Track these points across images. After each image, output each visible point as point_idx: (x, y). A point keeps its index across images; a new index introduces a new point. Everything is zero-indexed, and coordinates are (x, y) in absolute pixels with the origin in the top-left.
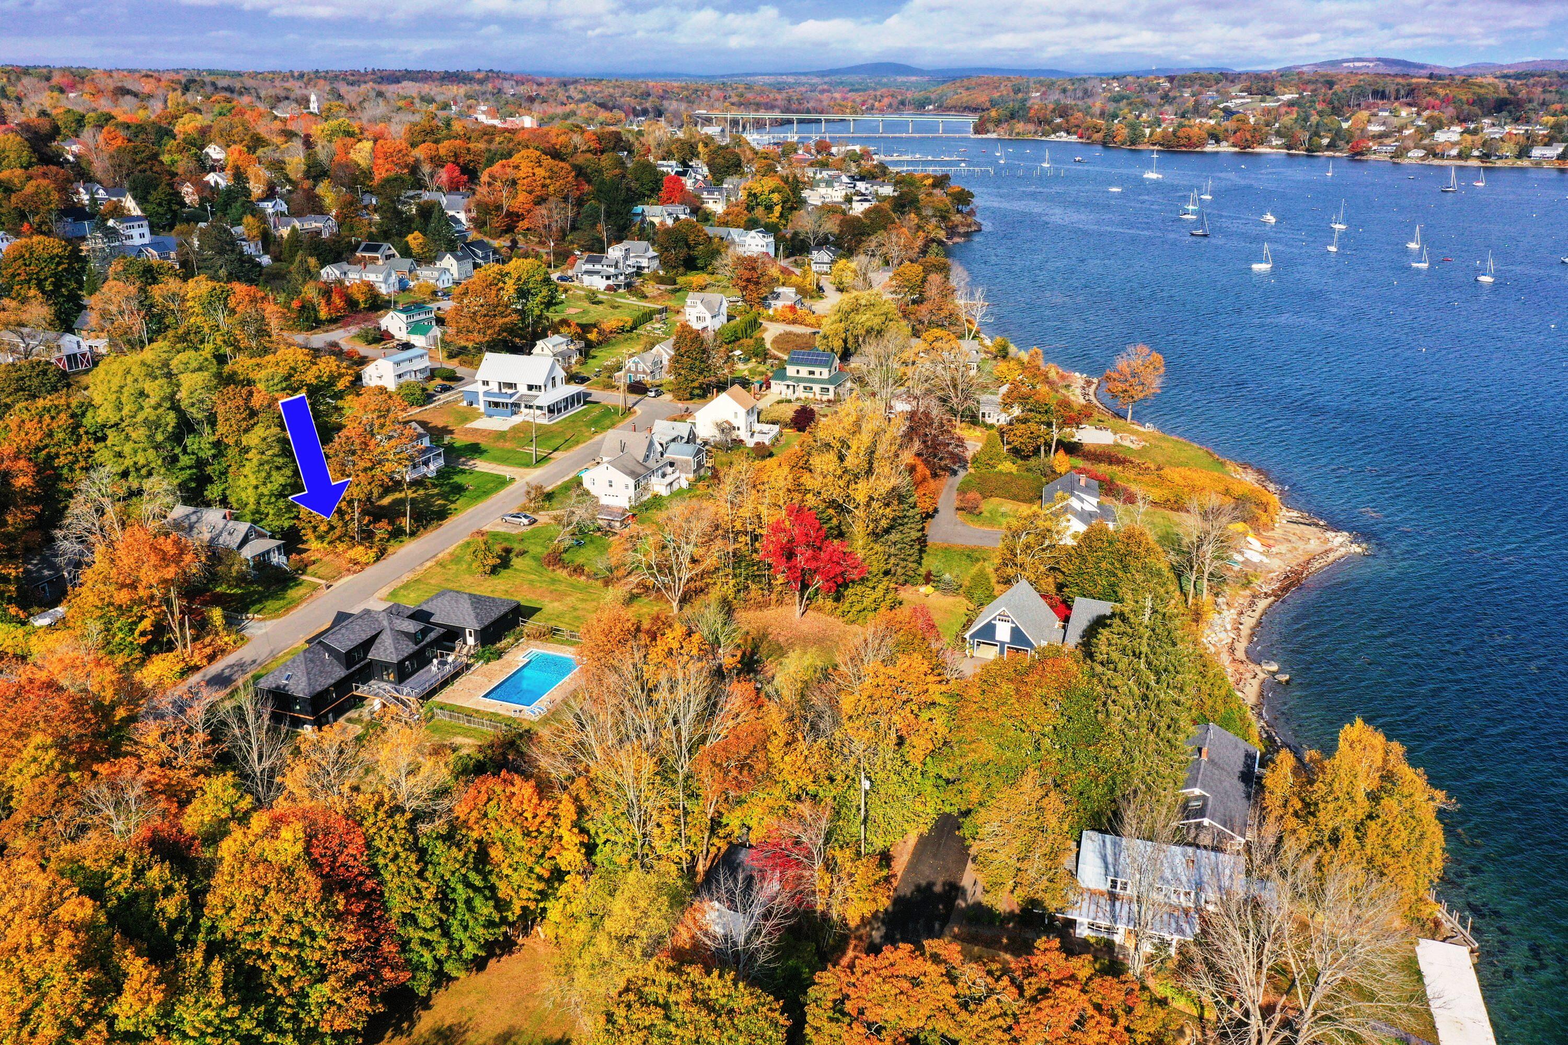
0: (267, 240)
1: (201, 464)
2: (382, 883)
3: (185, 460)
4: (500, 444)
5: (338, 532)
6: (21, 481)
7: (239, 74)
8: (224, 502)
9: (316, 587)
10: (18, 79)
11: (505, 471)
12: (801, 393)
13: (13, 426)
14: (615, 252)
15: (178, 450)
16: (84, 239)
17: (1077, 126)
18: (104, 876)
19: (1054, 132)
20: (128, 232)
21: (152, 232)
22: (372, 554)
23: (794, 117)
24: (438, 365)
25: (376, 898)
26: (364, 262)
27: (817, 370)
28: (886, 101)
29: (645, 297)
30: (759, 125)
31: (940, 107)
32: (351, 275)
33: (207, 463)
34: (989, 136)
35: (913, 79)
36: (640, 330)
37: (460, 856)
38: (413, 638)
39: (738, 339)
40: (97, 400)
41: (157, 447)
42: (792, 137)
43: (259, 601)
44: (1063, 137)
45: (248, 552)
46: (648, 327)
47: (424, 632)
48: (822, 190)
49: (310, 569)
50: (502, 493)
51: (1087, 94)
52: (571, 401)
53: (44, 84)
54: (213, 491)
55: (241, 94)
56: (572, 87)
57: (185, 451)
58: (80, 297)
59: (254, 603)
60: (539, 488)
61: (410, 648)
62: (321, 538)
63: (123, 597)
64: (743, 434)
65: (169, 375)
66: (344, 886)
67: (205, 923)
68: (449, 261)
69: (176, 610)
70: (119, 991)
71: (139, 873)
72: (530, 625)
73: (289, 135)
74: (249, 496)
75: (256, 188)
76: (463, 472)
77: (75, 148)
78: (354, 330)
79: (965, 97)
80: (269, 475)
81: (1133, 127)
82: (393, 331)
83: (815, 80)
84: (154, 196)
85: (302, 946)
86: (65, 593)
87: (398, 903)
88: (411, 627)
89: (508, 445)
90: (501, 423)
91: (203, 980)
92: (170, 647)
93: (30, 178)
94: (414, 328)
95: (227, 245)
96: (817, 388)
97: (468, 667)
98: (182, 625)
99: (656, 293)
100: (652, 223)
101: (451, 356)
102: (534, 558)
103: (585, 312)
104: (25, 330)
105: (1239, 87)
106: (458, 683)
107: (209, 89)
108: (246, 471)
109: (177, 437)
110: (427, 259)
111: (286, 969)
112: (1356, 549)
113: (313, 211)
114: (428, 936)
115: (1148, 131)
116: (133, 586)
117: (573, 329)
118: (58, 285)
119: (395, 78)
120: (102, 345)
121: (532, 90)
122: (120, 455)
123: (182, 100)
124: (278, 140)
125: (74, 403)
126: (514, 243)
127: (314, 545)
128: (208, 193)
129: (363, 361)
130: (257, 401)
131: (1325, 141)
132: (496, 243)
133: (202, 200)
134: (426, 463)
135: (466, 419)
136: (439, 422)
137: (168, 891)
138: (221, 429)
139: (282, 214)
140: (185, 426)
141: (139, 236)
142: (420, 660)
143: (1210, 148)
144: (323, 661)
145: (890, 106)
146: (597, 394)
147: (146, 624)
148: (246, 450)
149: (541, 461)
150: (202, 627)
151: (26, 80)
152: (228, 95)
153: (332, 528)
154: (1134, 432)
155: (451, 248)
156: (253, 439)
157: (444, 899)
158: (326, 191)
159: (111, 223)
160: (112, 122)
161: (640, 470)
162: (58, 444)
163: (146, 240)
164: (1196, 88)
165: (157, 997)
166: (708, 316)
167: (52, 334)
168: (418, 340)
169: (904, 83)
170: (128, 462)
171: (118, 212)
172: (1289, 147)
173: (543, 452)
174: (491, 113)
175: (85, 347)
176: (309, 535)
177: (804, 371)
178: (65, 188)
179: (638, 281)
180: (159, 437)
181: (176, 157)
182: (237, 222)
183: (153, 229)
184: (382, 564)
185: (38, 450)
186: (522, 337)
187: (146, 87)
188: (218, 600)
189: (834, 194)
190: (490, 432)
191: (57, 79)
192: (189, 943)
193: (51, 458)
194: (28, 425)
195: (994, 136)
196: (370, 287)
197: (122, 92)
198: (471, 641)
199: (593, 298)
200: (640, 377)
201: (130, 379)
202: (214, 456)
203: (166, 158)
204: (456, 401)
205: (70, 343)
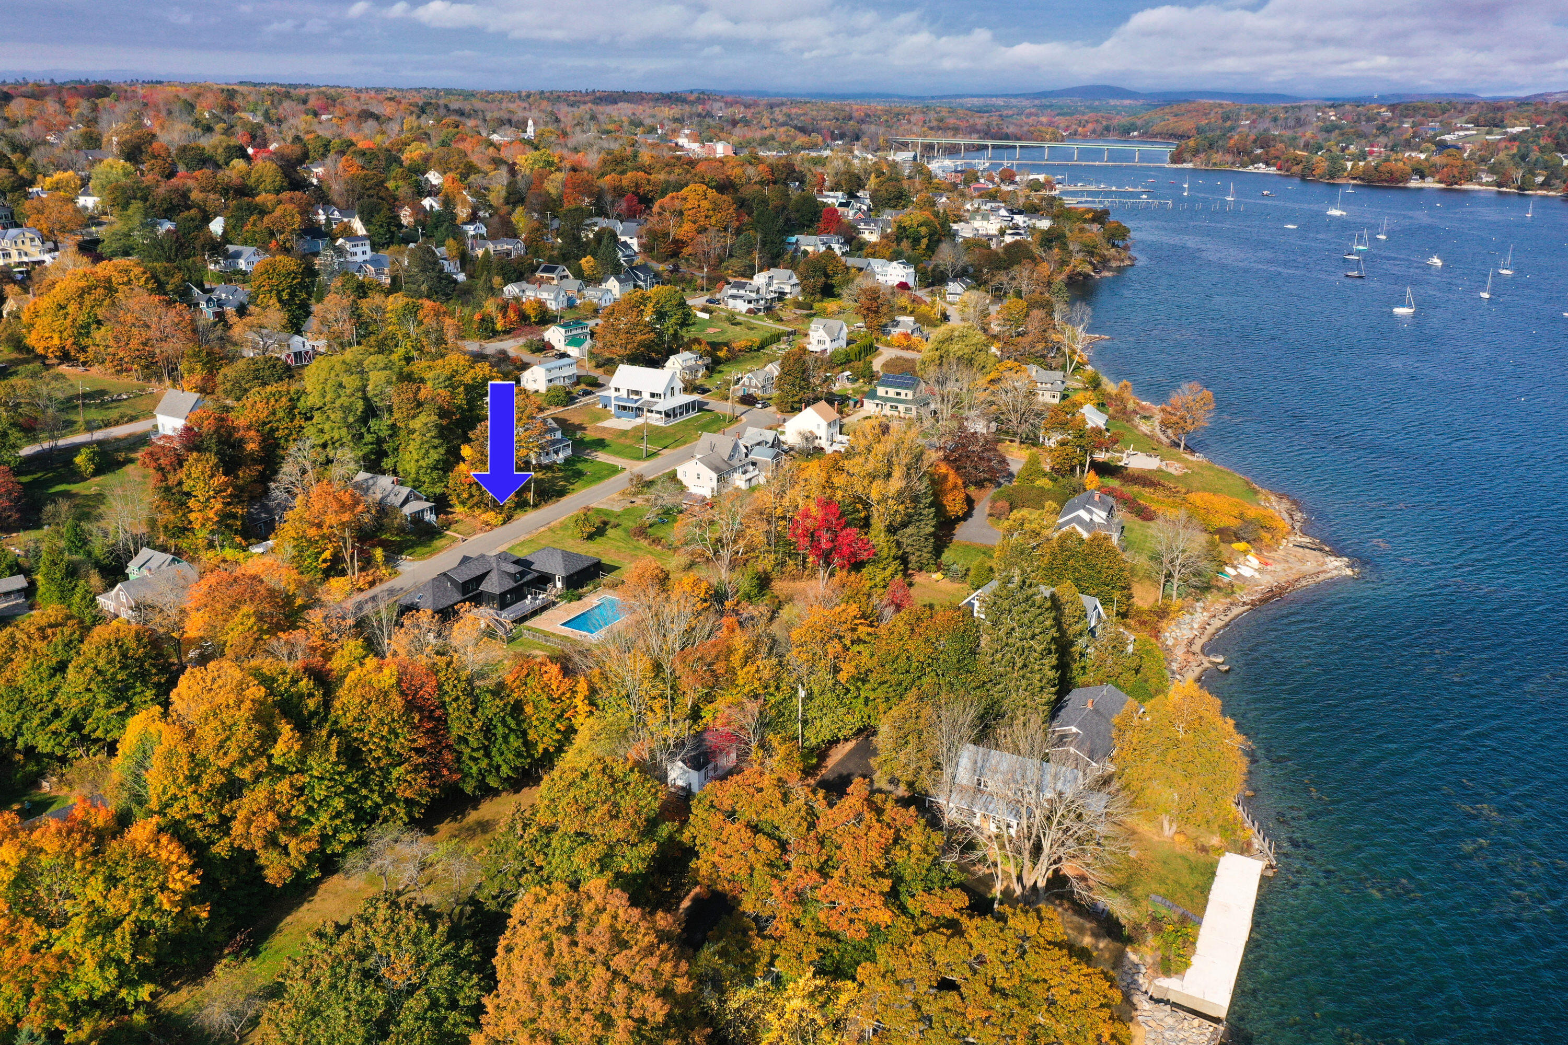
0: (465, 260)
1: (380, 441)
2: (448, 715)
3: (368, 438)
4: (622, 440)
5: (475, 499)
6: (251, 447)
7: (473, 94)
8: (395, 472)
9: (455, 540)
10: (280, 102)
11: (619, 462)
12: (887, 411)
13: (248, 405)
14: (760, 279)
15: (364, 430)
16: (316, 254)
17: (1277, 158)
18: (274, 680)
19: (1253, 163)
20: (354, 250)
21: (373, 249)
22: (500, 518)
23: (989, 143)
24: (583, 373)
25: (443, 721)
26: (541, 282)
27: (903, 392)
28: (1090, 126)
29: (781, 320)
30: (952, 151)
31: (1145, 133)
32: (528, 293)
33: (384, 441)
34: (1185, 165)
35: (1127, 102)
36: (767, 350)
37: (501, 704)
38: (513, 576)
39: (849, 361)
40: (309, 389)
41: (349, 426)
42: (981, 164)
43: (412, 547)
44: (1262, 168)
45: (408, 510)
46: (774, 347)
47: (523, 574)
48: (978, 223)
49: (453, 527)
50: (613, 479)
51: (1299, 123)
52: (687, 407)
53: (302, 107)
54: (387, 463)
55: (469, 116)
56: (777, 110)
57: (369, 431)
58: (308, 306)
59: (407, 548)
60: (640, 477)
61: (510, 584)
62: (463, 503)
63: (312, 532)
64: (824, 443)
65: (362, 372)
66: (420, 709)
67: (332, 717)
68: (613, 285)
69: (349, 546)
70: (275, 742)
71: (294, 682)
72: (609, 578)
73: (497, 162)
74: (411, 467)
75: (463, 213)
76: (586, 461)
77: (319, 170)
78: (522, 341)
79: (1172, 123)
80: (427, 452)
81: (1333, 160)
82: (554, 342)
83: (1025, 103)
84: (377, 219)
85: (388, 741)
86: (274, 529)
87: (457, 729)
88: (513, 569)
89: (628, 442)
90: (626, 423)
91: (326, 746)
92: (343, 573)
93: (279, 202)
94: (573, 341)
95: (430, 263)
96: (901, 407)
97: (554, 604)
98: (352, 558)
99: (792, 316)
100: (805, 253)
101: (598, 366)
102: (625, 530)
103: (723, 332)
104: (265, 331)
105: (1465, 118)
106: (545, 615)
107: (442, 111)
108: (410, 448)
109: (364, 420)
110: (594, 280)
111: (379, 753)
112: (1349, 572)
113: (506, 235)
114: (475, 754)
115: (1349, 165)
116: (319, 526)
117: (703, 347)
118: (292, 295)
119: (612, 98)
120: (321, 344)
121: (739, 112)
122: (322, 431)
123: (415, 124)
124: (487, 167)
125: (293, 389)
126: (676, 269)
127: (459, 509)
128: (423, 217)
129: (525, 366)
130: (422, 395)
131: (1540, 179)
132: (661, 267)
133: (417, 222)
134: (556, 452)
135: (599, 419)
136: (576, 420)
137: (311, 695)
138: (396, 415)
139: (481, 236)
140: (371, 412)
141: (362, 253)
142: (518, 594)
143: (1414, 183)
144: (446, 588)
145: (1094, 131)
146: (714, 403)
147: (327, 555)
148: (413, 432)
149: (650, 456)
150: (367, 563)
151: (287, 104)
152: (457, 118)
153: (471, 496)
154: (1180, 460)
155: (617, 271)
156: (416, 424)
157: (488, 730)
158: (520, 218)
159: (340, 241)
160: (352, 149)
161: (724, 467)
162: (279, 421)
163: (367, 257)
164: (1418, 118)
165: (297, 747)
166: (828, 340)
167: (284, 335)
168: (573, 351)
169: (1115, 107)
170: (327, 437)
171: (348, 233)
172: (1499, 185)
173: (652, 448)
174: (695, 138)
175: (308, 347)
176: (454, 500)
177: (892, 392)
178: (306, 211)
179: (778, 305)
180: (351, 419)
181: (400, 183)
182: (440, 244)
183: (374, 248)
184: (507, 526)
185: (265, 424)
186: (658, 353)
187: (386, 109)
188: (384, 544)
189: (989, 226)
190: (616, 430)
191: (313, 102)
192: (320, 725)
193: (273, 430)
194: (259, 405)
195: (1190, 165)
196: (541, 304)
197: (367, 115)
198: (559, 585)
199: (732, 319)
200: (752, 391)
201: (333, 374)
202: (390, 436)
203: (391, 185)
204: (594, 404)
205: (297, 342)
